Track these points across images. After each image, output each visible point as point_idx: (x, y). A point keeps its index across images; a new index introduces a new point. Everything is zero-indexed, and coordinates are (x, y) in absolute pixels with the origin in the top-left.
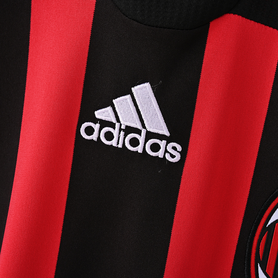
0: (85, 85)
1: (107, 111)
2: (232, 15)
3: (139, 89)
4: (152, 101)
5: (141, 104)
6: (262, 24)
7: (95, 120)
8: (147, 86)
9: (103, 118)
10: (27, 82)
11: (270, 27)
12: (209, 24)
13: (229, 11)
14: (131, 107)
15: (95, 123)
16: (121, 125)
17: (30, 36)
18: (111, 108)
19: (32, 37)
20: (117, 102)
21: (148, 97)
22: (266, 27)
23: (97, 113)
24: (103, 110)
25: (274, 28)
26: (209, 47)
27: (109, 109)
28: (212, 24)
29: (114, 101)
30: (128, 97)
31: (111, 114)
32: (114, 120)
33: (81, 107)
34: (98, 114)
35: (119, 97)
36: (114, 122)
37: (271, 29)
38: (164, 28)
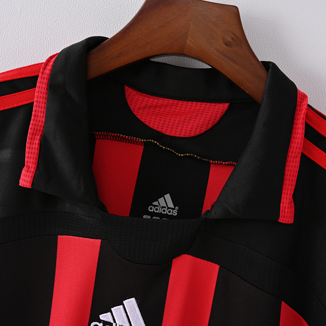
0: (93, 298)
1: (108, 315)
2: (186, 255)
3: (128, 302)
4: (137, 310)
5: (129, 311)
6: (206, 260)
7: (100, 321)
8: (133, 300)
9: (105, 319)
10: (54, 292)
11: (210, 262)
12: (172, 260)
13: (185, 253)
14: (123, 313)
15: (100, 323)
16: (116, 324)
17: (57, 262)
18: (110, 313)
19: (58, 263)
20: (114, 310)
21: (133, 307)
22: (208, 262)
23: (100, 316)
24: (105, 314)
25: (213, 263)
26: (172, 275)
27: (109, 314)
28: (174, 261)
29: (112, 309)
30: (121, 306)
31: (110, 318)
32: (112, 321)
33: (90, 312)
34: (102, 317)
35: (115, 306)
36: (112, 323)
37: (212, 263)
38: (143, 264)
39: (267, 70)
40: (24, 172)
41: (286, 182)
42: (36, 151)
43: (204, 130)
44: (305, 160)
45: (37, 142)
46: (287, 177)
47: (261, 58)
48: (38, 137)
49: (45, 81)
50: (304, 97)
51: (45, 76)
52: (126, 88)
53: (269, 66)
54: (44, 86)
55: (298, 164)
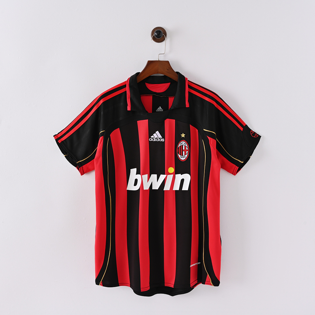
4: (159, 133)
5: (157, 134)
39: (178, 74)
40: (128, 107)
41: (186, 98)
42: (130, 102)
43: (166, 90)
44: (189, 93)
45: (129, 100)
46: (186, 97)
47: (175, 71)
48: (129, 99)
49: (128, 85)
50: (187, 79)
51: (128, 84)
52: (146, 83)
53: (178, 73)
54: (128, 87)
55: (188, 94)
